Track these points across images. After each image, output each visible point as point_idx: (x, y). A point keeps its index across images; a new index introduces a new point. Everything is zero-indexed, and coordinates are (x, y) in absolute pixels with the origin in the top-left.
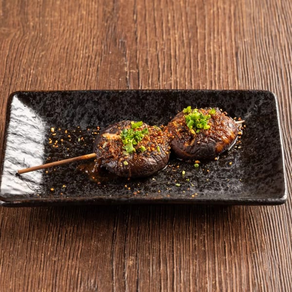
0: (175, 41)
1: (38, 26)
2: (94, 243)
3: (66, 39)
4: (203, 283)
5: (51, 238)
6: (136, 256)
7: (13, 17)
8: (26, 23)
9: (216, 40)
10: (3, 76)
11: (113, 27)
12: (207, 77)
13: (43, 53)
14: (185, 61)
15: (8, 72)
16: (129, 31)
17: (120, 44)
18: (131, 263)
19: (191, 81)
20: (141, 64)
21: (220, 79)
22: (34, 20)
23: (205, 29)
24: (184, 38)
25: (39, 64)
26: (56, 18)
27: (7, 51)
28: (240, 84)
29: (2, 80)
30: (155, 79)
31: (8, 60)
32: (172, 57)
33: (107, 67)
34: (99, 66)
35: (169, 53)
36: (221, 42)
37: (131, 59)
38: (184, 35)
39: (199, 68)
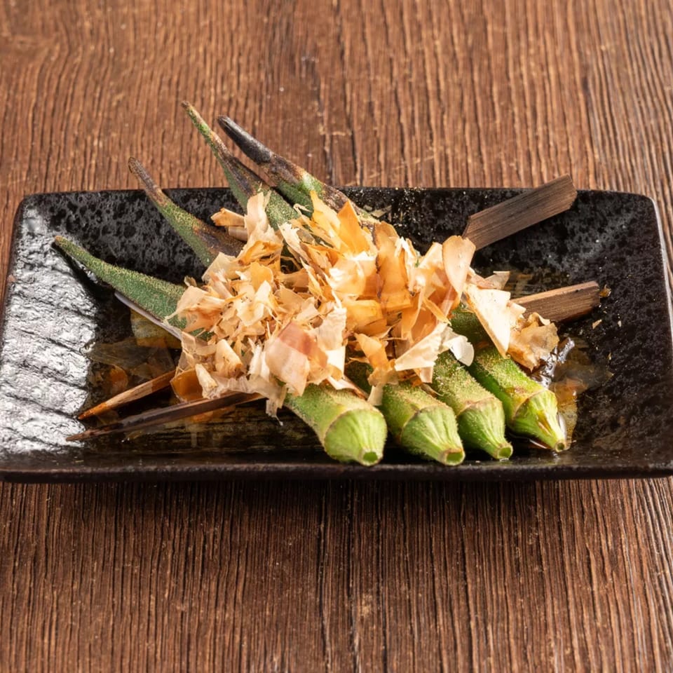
0: (435, 55)
1: (103, 30)
2: (274, 564)
3: (172, 59)
4: (543, 655)
5: (170, 556)
6: (378, 593)
7: (42, 9)
8: (74, 22)
9: (532, 51)
10: (27, 158)
11: (284, 27)
12: (519, 142)
13: (120, 96)
14: (461, 105)
15: (38, 148)
16: (322, 35)
17: (304, 68)
18: (366, 610)
19: (480, 154)
20: (359, 115)
21: (549, 146)
22: (92, 14)
23: (504, 24)
24: (457, 49)
25: (112, 123)
26: (147, 8)
27: (34, 94)
28: (597, 156)
29: (26, 166)
30: (394, 151)
31: (37, 116)
32: (431, 95)
33: (277, 126)
34: (257, 123)
35: (422, 85)
36: (546, 54)
37: (331, 105)
38: (456, 40)
39: (498, 121)
